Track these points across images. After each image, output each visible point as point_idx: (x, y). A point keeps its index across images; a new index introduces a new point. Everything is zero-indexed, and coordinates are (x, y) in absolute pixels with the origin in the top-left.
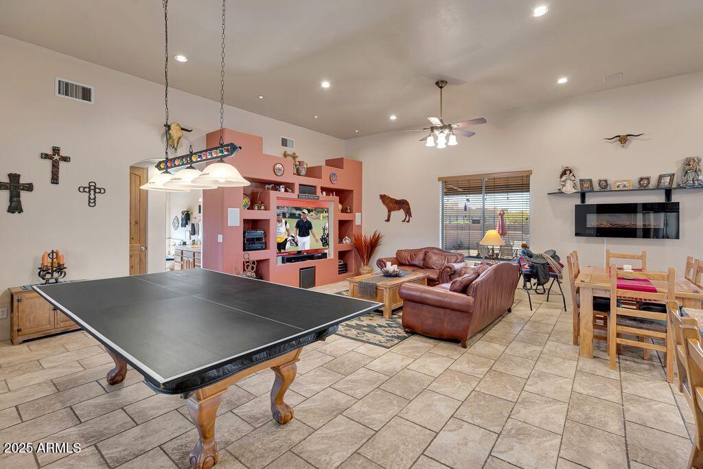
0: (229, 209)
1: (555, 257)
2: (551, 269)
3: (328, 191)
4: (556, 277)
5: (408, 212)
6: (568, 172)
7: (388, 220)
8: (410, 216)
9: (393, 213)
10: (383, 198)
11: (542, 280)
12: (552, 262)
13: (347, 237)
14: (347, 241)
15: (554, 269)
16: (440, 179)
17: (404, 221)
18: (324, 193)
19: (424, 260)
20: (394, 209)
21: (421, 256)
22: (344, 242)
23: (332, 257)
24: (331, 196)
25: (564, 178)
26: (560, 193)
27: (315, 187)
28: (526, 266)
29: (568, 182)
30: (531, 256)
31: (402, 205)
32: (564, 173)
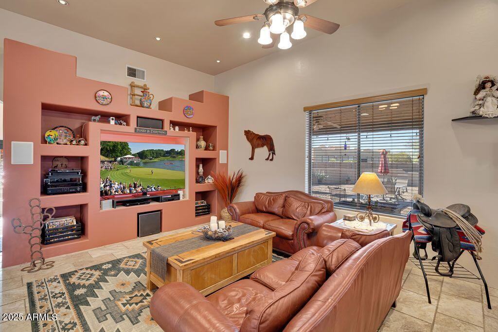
0: (13, 142)
1: (469, 216)
2: (462, 236)
3: (183, 126)
4: (472, 249)
5: (272, 149)
6: (489, 85)
7: (252, 159)
8: (274, 153)
9: (257, 150)
10: (248, 133)
11: (448, 254)
12: (465, 226)
13: (209, 177)
14: (210, 180)
15: (469, 236)
16: (305, 109)
17: (267, 159)
18: (177, 128)
19: (284, 206)
20: (258, 146)
21: (280, 201)
22: (206, 181)
23: (187, 198)
24: (186, 132)
25: (482, 94)
26: (475, 117)
27: (162, 121)
28: (421, 230)
29: (489, 99)
30: (428, 214)
31: (266, 141)
32: (482, 86)
